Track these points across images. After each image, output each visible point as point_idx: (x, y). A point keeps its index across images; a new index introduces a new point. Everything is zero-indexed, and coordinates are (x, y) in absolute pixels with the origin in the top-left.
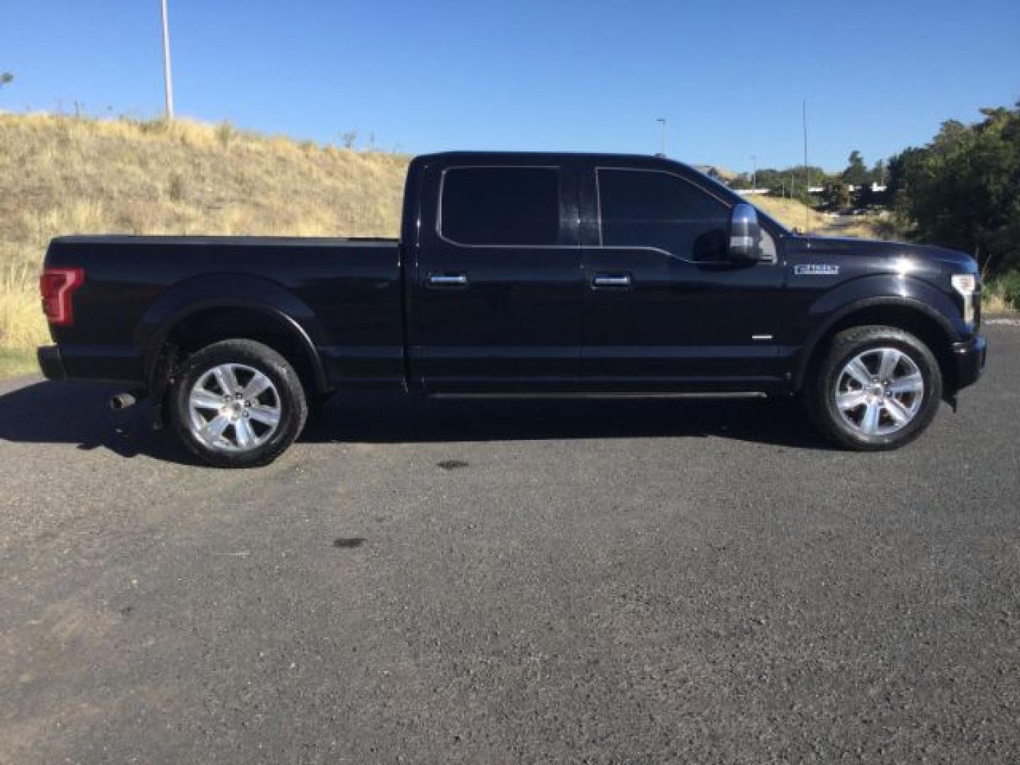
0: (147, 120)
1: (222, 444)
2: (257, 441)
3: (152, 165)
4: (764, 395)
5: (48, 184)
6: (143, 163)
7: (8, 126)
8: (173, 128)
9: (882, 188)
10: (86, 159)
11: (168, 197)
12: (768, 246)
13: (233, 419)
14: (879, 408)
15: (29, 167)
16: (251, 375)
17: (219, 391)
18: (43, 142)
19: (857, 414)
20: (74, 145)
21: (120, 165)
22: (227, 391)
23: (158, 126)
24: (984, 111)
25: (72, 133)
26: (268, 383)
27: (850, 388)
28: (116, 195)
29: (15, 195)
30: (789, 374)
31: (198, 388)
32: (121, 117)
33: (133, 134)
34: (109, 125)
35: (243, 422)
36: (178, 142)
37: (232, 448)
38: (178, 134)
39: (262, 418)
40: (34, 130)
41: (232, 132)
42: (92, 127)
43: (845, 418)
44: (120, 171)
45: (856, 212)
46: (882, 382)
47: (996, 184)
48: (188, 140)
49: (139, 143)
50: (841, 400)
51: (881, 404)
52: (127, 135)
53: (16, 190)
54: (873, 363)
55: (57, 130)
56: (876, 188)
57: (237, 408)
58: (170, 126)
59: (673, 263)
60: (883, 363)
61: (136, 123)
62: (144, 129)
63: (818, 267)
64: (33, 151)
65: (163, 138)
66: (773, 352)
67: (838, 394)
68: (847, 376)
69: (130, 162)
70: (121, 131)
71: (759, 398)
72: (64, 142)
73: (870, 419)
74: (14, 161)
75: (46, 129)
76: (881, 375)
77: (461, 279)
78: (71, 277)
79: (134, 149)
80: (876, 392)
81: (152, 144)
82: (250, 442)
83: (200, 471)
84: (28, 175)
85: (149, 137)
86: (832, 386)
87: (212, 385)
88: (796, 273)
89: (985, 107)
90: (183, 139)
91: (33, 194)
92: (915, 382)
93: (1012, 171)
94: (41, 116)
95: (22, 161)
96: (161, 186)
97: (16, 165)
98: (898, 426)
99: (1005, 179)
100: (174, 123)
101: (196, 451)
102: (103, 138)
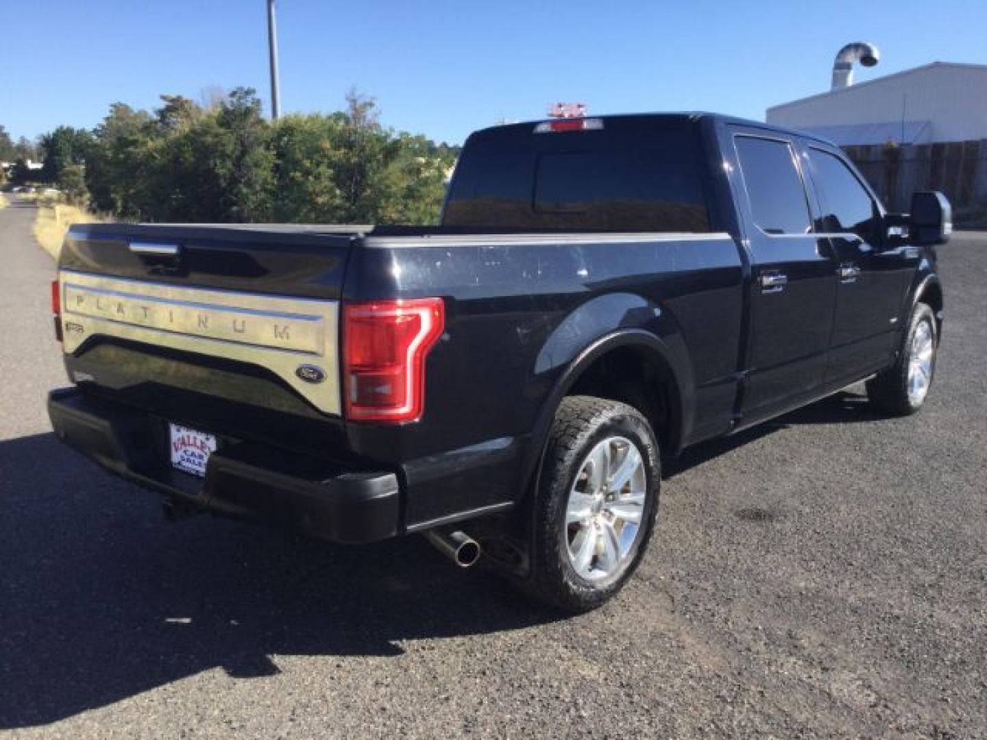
9: (39, 166)
22: (598, 484)
24: (164, 98)
26: (637, 457)
45: (16, 189)
47: (222, 168)
56: (32, 165)
73: (916, 386)
78: (425, 318)
89: (165, 94)
93: (234, 156)
99: (229, 164)
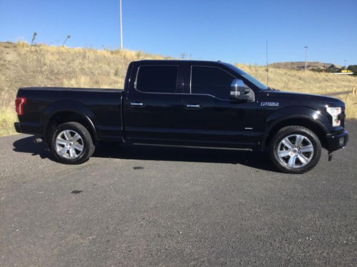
0: (113, 50)
1: (66, 156)
2: (76, 156)
3: (112, 65)
4: (251, 150)
5: (75, 71)
6: (109, 64)
7: (68, 52)
8: (122, 53)
10: (90, 62)
11: (113, 75)
12: (251, 95)
13: (70, 148)
14: (295, 157)
15: (70, 65)
16: (75, 134)
17: (65, 139)
18: (77, 57)
19: (287, 159)
20: (87, 58)
21: (101, 65)
22: (67, 139)
23: (117, 52)
25: (87, 54)
26: (80, 137)
27: (284, 149)
28: (96, 74)
29: (63, 74)
30: (259, 143)
31: (59, 137)
32: (105, 49)
33: (108, 54)
34: (101, 52)
35: (72, 149)
36: (123, 57)
37: (69, 158)
38: (123, 54)
39: (78, 148)
40: (76, 53)
41: (142, 53)
42: (95, 52)
43: (281, 160)
44: (101, 67)
46: (297, 148)
48: (126, 57)
49: (109, 57)
50: (280, 153)
51: (297, 156)
52: (106, 55)
53: (64, 72)
54: (293, 140)
55: (83, 53)
57: (70, 145)
58: (121, 52)
59: (215, 100)
60: (297, 140)
61: (110, 51)
62: (112, 53)
63: (270, 103)
64: (73, 60)
65: (118, 56)
66: (253, 134)
67: (279, 151)
68: (283, 145)
69: (105, 64)
70: (104, 54)
71: (249, 151)
72: (84, 57)
73: (292, 162)
74: (67, 63)
75: (79, 53)
76: (296, 144)
77: (141, 104)
78: (23, 101)
79: (107, 59)
80: (295, 151)
81: (114, 58)
82: (74, 156)
83: (59, 164)
84: (70, 67)
85: (114, 55)
86: (276, 148)
87: (63, 137)
88: (261, 105)
90: (124, 56)
91: (69, 73)
92: (310, 148)
94: (79, 49)
95: (69, 63)
96: (112, 71)
97: (66, 64)
98: (303, 165)
100: (122, 51)
101: (58, 158)
102: (98, 56)
